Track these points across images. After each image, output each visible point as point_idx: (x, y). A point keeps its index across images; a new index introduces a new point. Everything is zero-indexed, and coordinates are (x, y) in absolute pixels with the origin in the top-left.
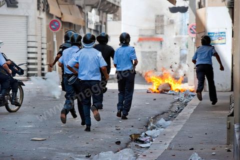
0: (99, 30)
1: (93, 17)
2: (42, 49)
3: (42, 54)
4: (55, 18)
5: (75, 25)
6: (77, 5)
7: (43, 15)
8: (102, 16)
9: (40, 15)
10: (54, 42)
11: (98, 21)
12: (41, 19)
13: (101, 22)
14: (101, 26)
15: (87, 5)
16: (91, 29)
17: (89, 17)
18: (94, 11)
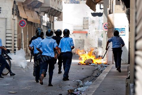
0: (49, 26)
1: (46, 18)
2: (15, 38)
3: (15, 41)
4: (22, 19)
5: (34, 23)
6: (36, 12)
7: (16, 18)
8: (51, 18)
9: (14, 17)
10: (22, 34)
11: (49, 21)
12: (14, 20)
13: (50, 21)
14: (50, 24)
15: (42, 11)
16: (44, 26)
17: (43, 19)
18: (46, 15)
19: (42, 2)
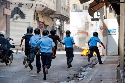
0: (60, 28)
1: (58, 22)
4: (41, 23)
6: (51, 18)
7: (36, 22)
8: (62, 22)
9: (35, 21)
12: (35, 23)
13: (61, 25)
14: (61, 27)
15: (55, 17)
16: (57, 28)
17: (56, 23)
18: (58, 20)
19: (55, 10)
